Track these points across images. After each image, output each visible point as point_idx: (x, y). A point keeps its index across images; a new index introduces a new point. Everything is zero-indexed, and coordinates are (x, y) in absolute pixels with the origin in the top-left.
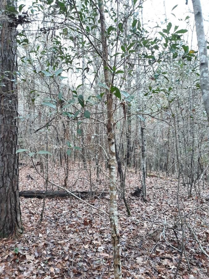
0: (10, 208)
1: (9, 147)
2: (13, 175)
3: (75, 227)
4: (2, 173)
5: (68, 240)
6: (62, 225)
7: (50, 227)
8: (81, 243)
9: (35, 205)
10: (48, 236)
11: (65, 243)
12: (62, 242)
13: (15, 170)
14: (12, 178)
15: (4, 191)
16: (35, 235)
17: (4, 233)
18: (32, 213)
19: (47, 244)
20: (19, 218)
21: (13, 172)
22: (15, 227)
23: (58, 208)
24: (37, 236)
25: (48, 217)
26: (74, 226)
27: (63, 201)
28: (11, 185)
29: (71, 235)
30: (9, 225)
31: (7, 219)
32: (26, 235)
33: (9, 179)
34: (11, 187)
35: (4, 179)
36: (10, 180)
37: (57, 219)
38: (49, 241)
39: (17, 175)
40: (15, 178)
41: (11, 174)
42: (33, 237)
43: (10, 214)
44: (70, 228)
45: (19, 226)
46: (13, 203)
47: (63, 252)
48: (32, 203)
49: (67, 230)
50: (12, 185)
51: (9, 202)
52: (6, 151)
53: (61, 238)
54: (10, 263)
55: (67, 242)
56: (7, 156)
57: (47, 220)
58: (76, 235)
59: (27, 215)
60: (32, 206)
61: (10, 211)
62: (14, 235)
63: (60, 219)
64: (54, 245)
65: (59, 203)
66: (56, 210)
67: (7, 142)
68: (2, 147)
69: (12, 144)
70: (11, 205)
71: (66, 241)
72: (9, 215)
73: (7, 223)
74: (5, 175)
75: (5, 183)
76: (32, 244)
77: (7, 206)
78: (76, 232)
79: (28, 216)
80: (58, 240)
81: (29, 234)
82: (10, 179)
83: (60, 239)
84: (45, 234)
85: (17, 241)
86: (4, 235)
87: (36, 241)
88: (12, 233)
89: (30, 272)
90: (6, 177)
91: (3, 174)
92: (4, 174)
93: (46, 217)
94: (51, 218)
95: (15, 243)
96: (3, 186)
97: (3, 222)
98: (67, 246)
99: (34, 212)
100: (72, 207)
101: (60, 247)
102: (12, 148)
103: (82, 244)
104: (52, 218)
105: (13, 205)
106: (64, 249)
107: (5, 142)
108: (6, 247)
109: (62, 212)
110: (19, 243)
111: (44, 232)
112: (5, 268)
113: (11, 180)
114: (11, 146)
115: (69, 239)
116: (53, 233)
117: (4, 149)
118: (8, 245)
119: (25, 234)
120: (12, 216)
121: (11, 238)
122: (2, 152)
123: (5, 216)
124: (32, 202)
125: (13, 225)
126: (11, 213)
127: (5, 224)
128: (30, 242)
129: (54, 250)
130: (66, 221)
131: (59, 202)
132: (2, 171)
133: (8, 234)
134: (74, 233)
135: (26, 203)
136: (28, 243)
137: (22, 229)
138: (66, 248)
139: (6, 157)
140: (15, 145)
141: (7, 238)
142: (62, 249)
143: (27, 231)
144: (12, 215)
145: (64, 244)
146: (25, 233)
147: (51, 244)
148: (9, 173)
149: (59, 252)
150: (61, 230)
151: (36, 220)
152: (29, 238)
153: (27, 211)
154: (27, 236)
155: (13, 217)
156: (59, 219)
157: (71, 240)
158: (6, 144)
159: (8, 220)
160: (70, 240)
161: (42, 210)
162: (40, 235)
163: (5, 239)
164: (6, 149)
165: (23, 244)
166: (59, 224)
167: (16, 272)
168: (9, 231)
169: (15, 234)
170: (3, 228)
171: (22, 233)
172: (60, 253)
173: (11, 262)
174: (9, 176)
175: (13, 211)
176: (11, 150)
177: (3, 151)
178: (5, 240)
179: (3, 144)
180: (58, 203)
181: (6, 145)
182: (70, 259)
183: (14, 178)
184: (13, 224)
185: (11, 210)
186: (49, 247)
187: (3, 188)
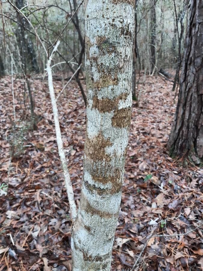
28: (195, 82)
36: (194, 72)
70: (190, 115)
82: (196, 69)
126: (188, 127)
144: (188, 130)
175: (191, 125)
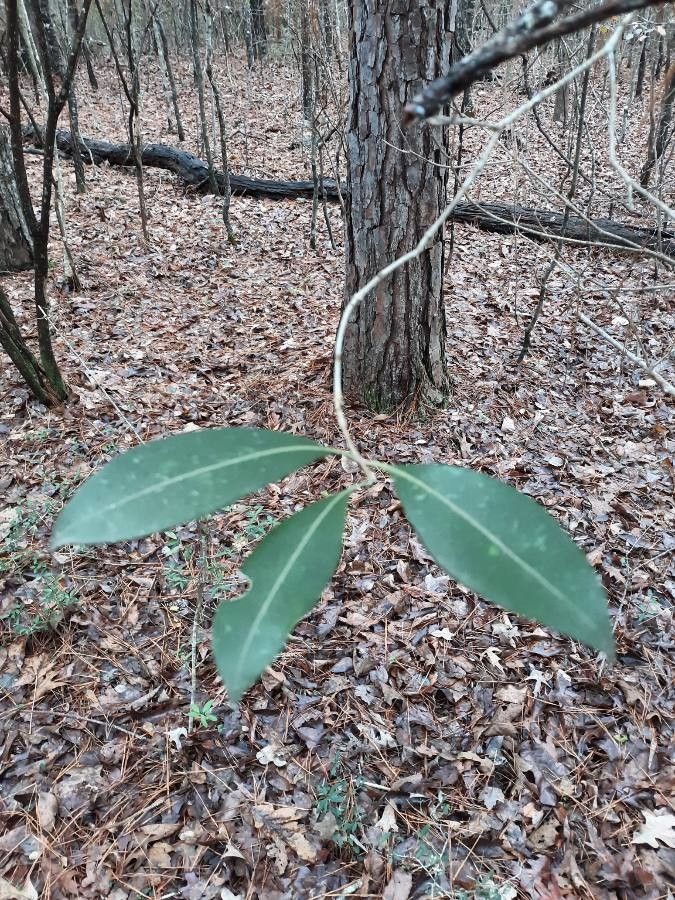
0: (404, 311)
1: (412, 41)
2: (423, 177)
3: (652, 404)
4: (379, 167)
5: (612, 470)
6: (601, 381)
7: (553, 389)
8: (665, 498)
9: (513, 268)
10: (536, 431)
11: (598, 479)
12: (590, 471)
13: (432, 155)
14: (420, 192)
15: (385, 241)
16: (488, 420)
17: (379, 394)
18: (495, 307)
19: (529, 472)
20: (434, 352)
21: (425, 165)
22: (418, 381)
23: (596, 298)
24: (496, 423)
25: (550, 336)
26: (650, 400)
27: (622, 268)
29: (628, 448)
30: (398, 371)
31: (391, 351)
32: (455, 416)
33: (407, 196)
34: (412, 231)
35: (388, 192)
37: (583, 351)
38: (537, 454)
39: (439, 178)
40: (431, 193)
41: (414, 173)
42: (482, 425)
43: (402, 335)
44: (629, 409)
45: (431, 379)
46: (415, 294)
47: (586, 524)
48: (502, 256)
49: (617, 413)
50: (417, 221)
51: (402, 289)
52: (398, 60)
53: (584, 452)
54: (386, 518)
55: (610, 475)
56: (402, 89)
57: (547, 348)
58: (650, 447)
59: (476, 311)
60: (500, 271)
61: (402, 324)
62: (412, 410)
63: (599, 355)
64: (556, 479)
65: (605, 272)
66: (586, 304)
67: (404, 17)
68: (379, 40)
69: (425, 28)
71: (605, 470)
72: (401, 339)
73: (391, 364)
74: (389, 178)
75: (390, 213)
76: (473, 456)
77: (393, 304)
78: (653, 434)
79: (477, 319)
80: (575, 458)
81: (467, 411)
83: (581, 453)
84: (525, 422)
85: (419, 434)
86: (380, 400)
87: (489, 445)
88: (406, 400)
89: (448, 578)
90: (393, 184)
91: (383, 170)
92: (387, 171)
93: (544, 331)
94: (561, 342)
95: (413, 440)
96: (381, 224)
97: (379, 357)
98: (605, 496)
99: (502, 303)
100: (654, 304)
101: (574, 493)
102: (424, 45)
103: (667, 502)
104: (567, 344)
105: (416, 301)
106: (590, 508)
107: (392, 15)
108: (382, 447)
109: (611, 319)
110: (425, 445)
111: (522, 411)
112: (369, 532)
113: (412, 198)
114: (417, 37)
115: (618, 465)
116: (559, 422)
117: (387, 56)
118: (388, 441)
119: (452, 411)
120: (409, 343)
121: (403, 418)
122: (380, 66)
123: (384, 338)
124: (505, 251)
125: (411, 374)
127: (384, 366)
128: (466, 447)
129: (550, 502)
130: (618, 370)
131: (605, 268)
132: (381, 158)
133: (394, 402)
134: (643, 437)
135: (482, 255)
136: (460, 449)
137: (443, 390)
138: (600, 507)
139: (397, 90)
140: (439, 34)
141: (389, 412)
142: (583, 507)
143: (464, 398)
145: (594, 483)
146: (453, 407)
147: (541, 471)
148: (405, 167)
149: (571, 518)
150: (592, 411)
151: (505, 342)
152: (466, 428)
153: (478, 292)
154: (459, 422)
155: (413, 345)
156: (593, 350)
157: (627, 470)
158: (398, 26)
159: (397, 354)
160: (620, 472)
161: (533, 297)
162: (509, 423)
163: (382, 417)
164: (396, 54)
165: (438, 450)
166: (588, 374)
167: (402, 566)
168: (398, 395)
169: (418, 406)
170: (377, 379)
171: (440, 405)
172: (573, 525)
173: (391, 513)
174: (405, 180)
176: (419, 60)
177: (385, 62)
178: (381, 423)
179: (385, 26)
180: (601, 275)
181: (396, 29)
182: (606, 566)
183: (424, 193)
184: (414, 372)
185: (407, 318)
186: (533, 484)
187: (383, 233)
